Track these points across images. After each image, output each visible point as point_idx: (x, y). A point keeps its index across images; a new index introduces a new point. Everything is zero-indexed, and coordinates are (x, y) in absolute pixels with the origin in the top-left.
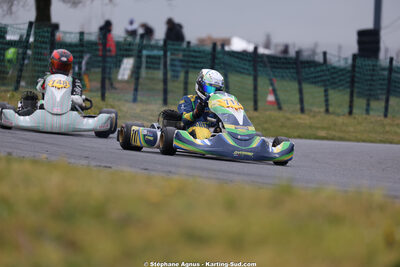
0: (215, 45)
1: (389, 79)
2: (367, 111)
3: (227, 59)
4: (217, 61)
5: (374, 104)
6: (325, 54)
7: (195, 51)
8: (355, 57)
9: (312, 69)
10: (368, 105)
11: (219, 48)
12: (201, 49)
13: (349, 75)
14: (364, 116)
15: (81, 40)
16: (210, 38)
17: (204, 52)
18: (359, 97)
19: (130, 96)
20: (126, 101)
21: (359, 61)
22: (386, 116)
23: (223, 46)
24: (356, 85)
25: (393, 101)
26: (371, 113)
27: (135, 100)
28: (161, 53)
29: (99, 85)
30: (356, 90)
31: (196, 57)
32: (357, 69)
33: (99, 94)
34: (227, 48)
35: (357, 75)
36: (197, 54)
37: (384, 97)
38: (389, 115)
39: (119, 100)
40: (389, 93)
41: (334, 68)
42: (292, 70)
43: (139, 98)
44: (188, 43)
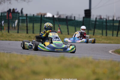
0: (41, 15)
3: (45, 19)
4: (42, 20)
5: (90, 32)
6: (75, 17)
7: (36, 17)
8: (84, 18)
9: (71, 22)
10: (88, 32)
11: (43, 16)
12: (38, 16)
13: (82, 23)
15: (1, 15)
16: (40, 13)
17: (38, 17)
20: (15, 33)
21: (85, 19)
22: (94, 35)
23: (44, 15)
25: (96, 31)
26: (89, 34)
27: (18, 32)
28: (26, 18)
29: (7, 28)
31: (36, 19)
32: (84, 21)
33: (7, 31)
34: (45, 16)
35: (85, 23)
36: (36, 18)
37: (93, 30)
38: (95, 35)
39: (13, 32)
40: (95, 28)
41: (77, 21)
42: (65, 22)
44: (34, 15)
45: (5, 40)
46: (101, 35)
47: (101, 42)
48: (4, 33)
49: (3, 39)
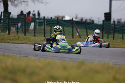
1: (114, 28)
2: (108, 38)
3: (63, 23)
5: (110, 36)
7: (54, 20)
8: (103, 21)
9: (90, 25)
10: (108, 36)
13: (102, 27)
14: (107, 39)
18: (105, 33)
19: (33, 35)
20: (32, 36)
23: (62, 18)
24: (104, 30)
25: (116, 35)
26: (109, 38)
27: (35, 36)
28: (43, 21)
30: (104, 31)
31: (54, 22)
32: (104, 25)
33: (24, 34)
34: (63, 19)
35: (104, 27)
37: (113, 33)
38: (115, 39)
39: (30, 36)
40: (114, 32)
41: (97, 25)
42: (84, 26)
43: (36, 35)
44: (51, 18)
45: (21, 44)
46: (122, 39)
47: (122, 47)
48: (20, 36)
49: (20, 43)
